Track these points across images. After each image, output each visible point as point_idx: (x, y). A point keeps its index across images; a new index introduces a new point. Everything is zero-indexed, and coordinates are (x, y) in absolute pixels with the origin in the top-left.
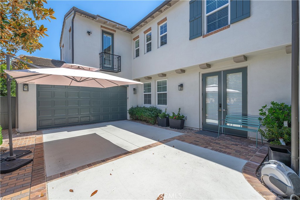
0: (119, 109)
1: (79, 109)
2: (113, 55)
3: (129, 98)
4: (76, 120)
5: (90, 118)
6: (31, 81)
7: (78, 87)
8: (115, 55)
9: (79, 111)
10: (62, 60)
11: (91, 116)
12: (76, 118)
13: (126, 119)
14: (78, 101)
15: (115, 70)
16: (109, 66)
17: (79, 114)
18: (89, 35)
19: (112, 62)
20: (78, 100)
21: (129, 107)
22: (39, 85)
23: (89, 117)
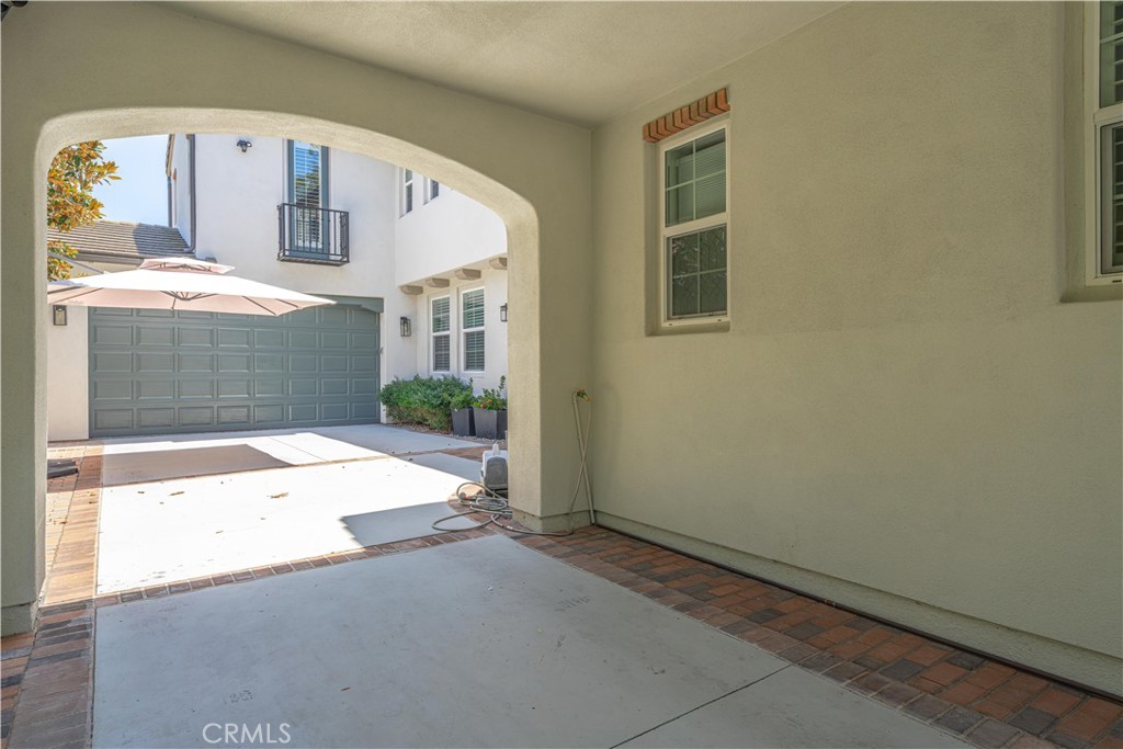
0: (351, 387)
1: (212, 382)
2: (327, 210)
3: (385, 350)
4: (205, 416)
5: (249, 410)
6: (74, 299)
7: (211, 313)
8: (335, 211)
9: (215, 387)
10: (174, 226)
11: (252, 405)
12: (204, 410)
13: (378, 422)
14: (213, 356)
15: (332, 257)
16: (314, 245)
17: (215, 396)
18: (244, 151)
19: (326, 233)
20: (211, 353)
21: (385, 381)
22: (95, 308)
23: (246, 410)
